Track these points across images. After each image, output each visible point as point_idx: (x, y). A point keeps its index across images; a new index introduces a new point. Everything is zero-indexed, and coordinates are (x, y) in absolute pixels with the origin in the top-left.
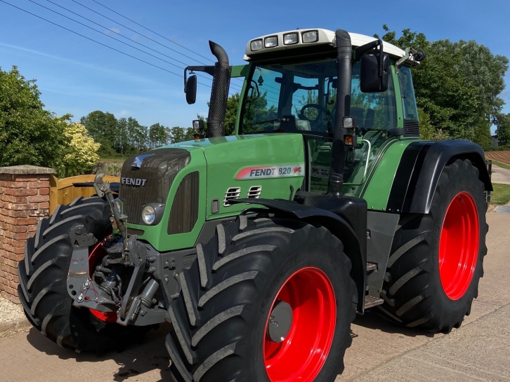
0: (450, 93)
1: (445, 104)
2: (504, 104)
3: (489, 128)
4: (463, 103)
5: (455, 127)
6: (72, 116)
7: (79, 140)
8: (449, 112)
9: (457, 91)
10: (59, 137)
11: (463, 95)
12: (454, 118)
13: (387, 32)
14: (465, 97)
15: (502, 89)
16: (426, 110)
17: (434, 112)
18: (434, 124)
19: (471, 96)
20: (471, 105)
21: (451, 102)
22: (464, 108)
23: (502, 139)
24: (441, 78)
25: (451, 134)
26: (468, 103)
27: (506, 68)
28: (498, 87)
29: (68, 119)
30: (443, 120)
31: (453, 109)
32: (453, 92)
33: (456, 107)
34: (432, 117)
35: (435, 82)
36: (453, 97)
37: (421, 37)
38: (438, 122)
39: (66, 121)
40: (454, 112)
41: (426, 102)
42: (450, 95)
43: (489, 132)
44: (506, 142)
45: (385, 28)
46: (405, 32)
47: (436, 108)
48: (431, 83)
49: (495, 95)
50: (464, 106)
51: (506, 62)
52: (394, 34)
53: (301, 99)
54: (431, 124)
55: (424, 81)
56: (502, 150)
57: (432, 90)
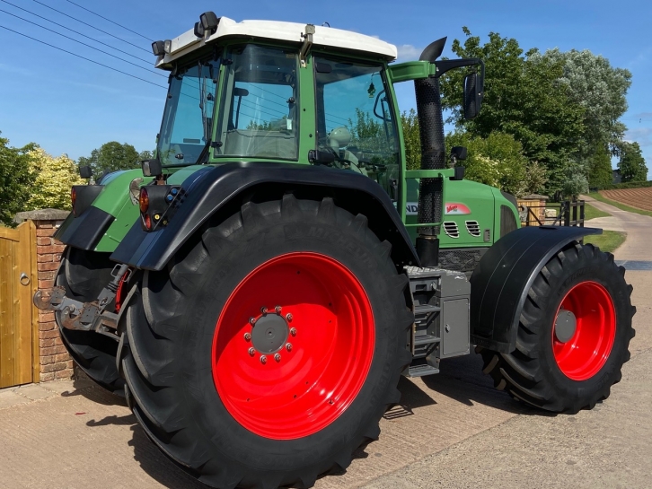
0: (549, 115)
1: (543, 130)
2: (626, 130)
3: (609, 160)
4: (567, 128)
5: (556, 159)
6: (38, 146)
7: (65, 178)
8: (547, 139)
9: (558, 111)
10: (19, 174)
11: (566, 118)
12: (554, 147)
13: (468, 37)
14: (568, 120)
15: (624, 110)
16: (517, 137)
17: (528, 139)
18: (529, 155)
19: (576, 119)
20: (576, 130)
21: (551, 127)
22: (567, 134)
23: (627, 173)
24: (537, 96)
25: (551, 166)
26: (572, 127)
27: (628, 85)
28: (617, 107)
29: (33, 150)
30: (539, 150)
31: (552, 136)
32: (554, 113)
33: (557, 133)
34: (526, 146)
35: (529, 101)
36: (553, 119)
37: (513, 43)
38: (534, 153)
39: (30, 153)
40: (553, 138)
41: (518, 126)
42: (548, 118)
43: (609, 165)
44: (631, 178)
45: (465, 30)
46: (493, 36)
47: (531, 134)
48: (524, 103)
49: (615, 119)
50: (567, 132)
51: (628, 77)
52: (478, 39)
53: (348, 124)
54: (524, 154)
55: (516, 99)
56: (625, 187)
57: (527, 111)
